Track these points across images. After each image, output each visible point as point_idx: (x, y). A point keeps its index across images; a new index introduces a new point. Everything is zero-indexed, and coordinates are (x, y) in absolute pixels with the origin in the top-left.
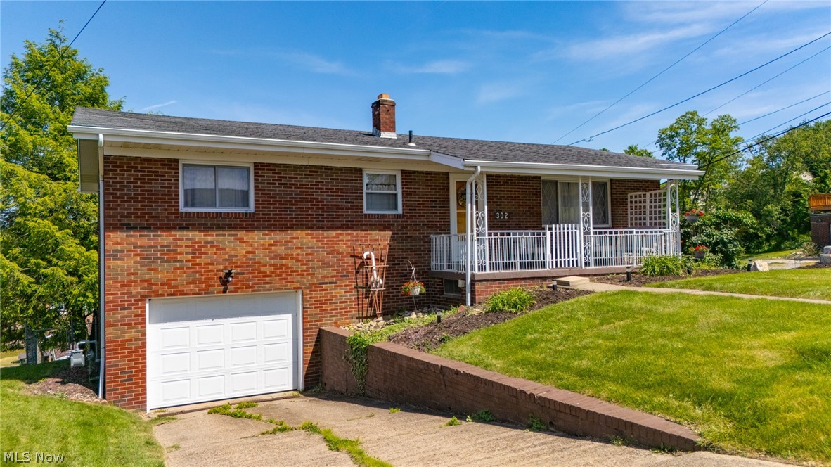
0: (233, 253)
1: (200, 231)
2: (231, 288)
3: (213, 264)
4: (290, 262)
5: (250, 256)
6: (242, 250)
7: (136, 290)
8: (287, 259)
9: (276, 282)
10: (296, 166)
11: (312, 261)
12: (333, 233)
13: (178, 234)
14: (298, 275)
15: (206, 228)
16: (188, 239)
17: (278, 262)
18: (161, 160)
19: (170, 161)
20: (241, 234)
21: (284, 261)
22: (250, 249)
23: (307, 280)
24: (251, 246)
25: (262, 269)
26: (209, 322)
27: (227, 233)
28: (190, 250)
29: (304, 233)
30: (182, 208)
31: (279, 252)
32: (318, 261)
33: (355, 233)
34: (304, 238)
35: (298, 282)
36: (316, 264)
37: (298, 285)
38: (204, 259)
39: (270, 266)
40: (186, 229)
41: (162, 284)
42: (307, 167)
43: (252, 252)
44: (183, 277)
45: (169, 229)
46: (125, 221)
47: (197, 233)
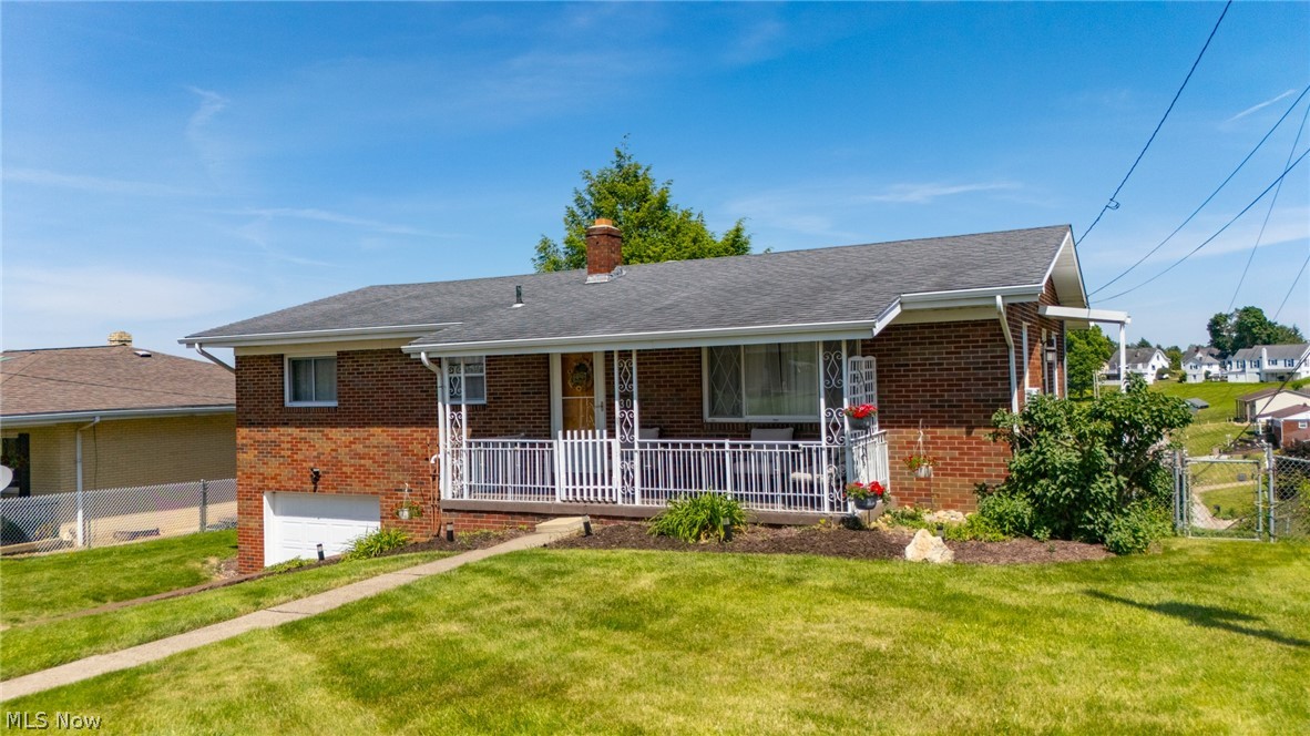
0: (321, 450)
1: (297, 427)
2: (320, 487)
3: (305, 461)
4: (368, 463)
5: (334, 454)
6: (327, 447)
7: (256, 483)
8: (364, 458)
9: (357, 486)
10: (372, 352)
11: (388, 462)
12: (407, 430)
13: (282, 430)
14: (375, 478)
15: (301, 425)
16: (289, 435)
17: (357, 462)
18: (270, 356)
19: (276, 356)
20: (327, 430)
21: (362, 462)
22: (334, 446)
23: (383, 485)
24: (335, 443)
25: (344, 469)
26: (315, 520)
27: (316, 429)
28: (289, 446)
29: (380, 430)
30: (288, 404)
31: (358, 451)
32: (394, 463)
33: (430, 430)
34: (379, 435)
35: (375, 486)
36: (392, 467)
37: (375, 490)
38: (299, 457)
39: (351, 466)
40: (286, 424)
41: (272, 478)
42: (382, 351)
43: (336, 450)
44: (286, 472)
45: (275, 425)
46: (248, 417)
47: (294, 429)
